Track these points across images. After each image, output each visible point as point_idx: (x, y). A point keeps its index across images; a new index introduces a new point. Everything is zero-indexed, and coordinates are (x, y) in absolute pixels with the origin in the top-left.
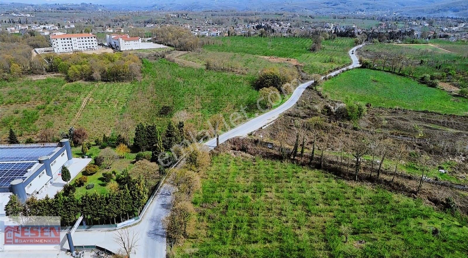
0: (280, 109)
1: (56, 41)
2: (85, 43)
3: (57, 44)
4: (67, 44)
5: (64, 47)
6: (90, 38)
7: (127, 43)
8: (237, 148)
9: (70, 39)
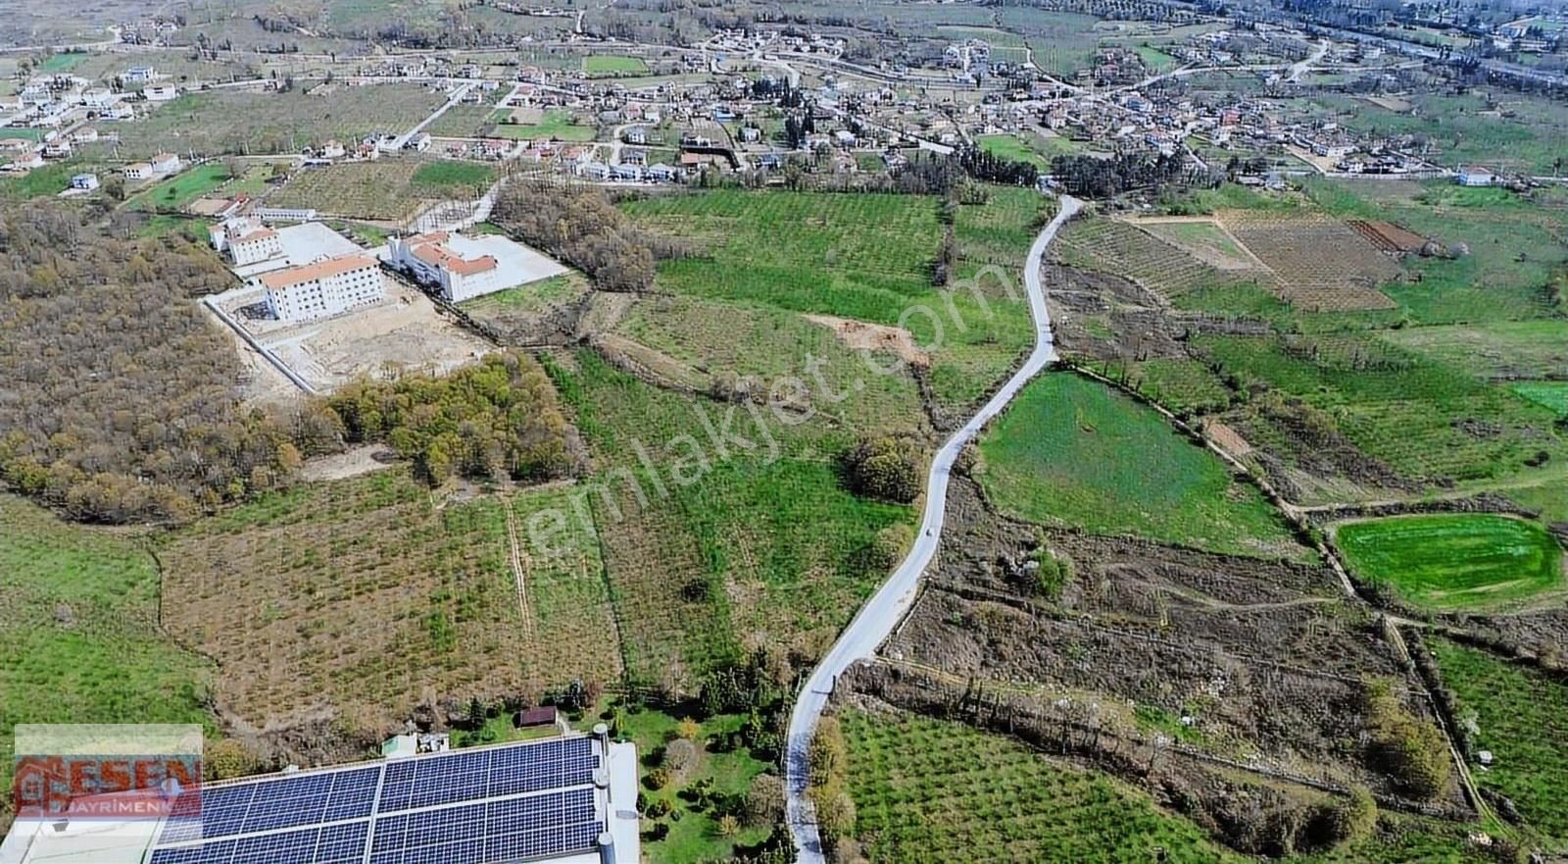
0: (919, 557)
1: (284, 293)
2: (352, 284)
3: (286, 301)
4: (309, 295)
5: (303, 304)
6: (365, 270)
7: (468, 279)
8: (864, 688)
9: (317, 281)
